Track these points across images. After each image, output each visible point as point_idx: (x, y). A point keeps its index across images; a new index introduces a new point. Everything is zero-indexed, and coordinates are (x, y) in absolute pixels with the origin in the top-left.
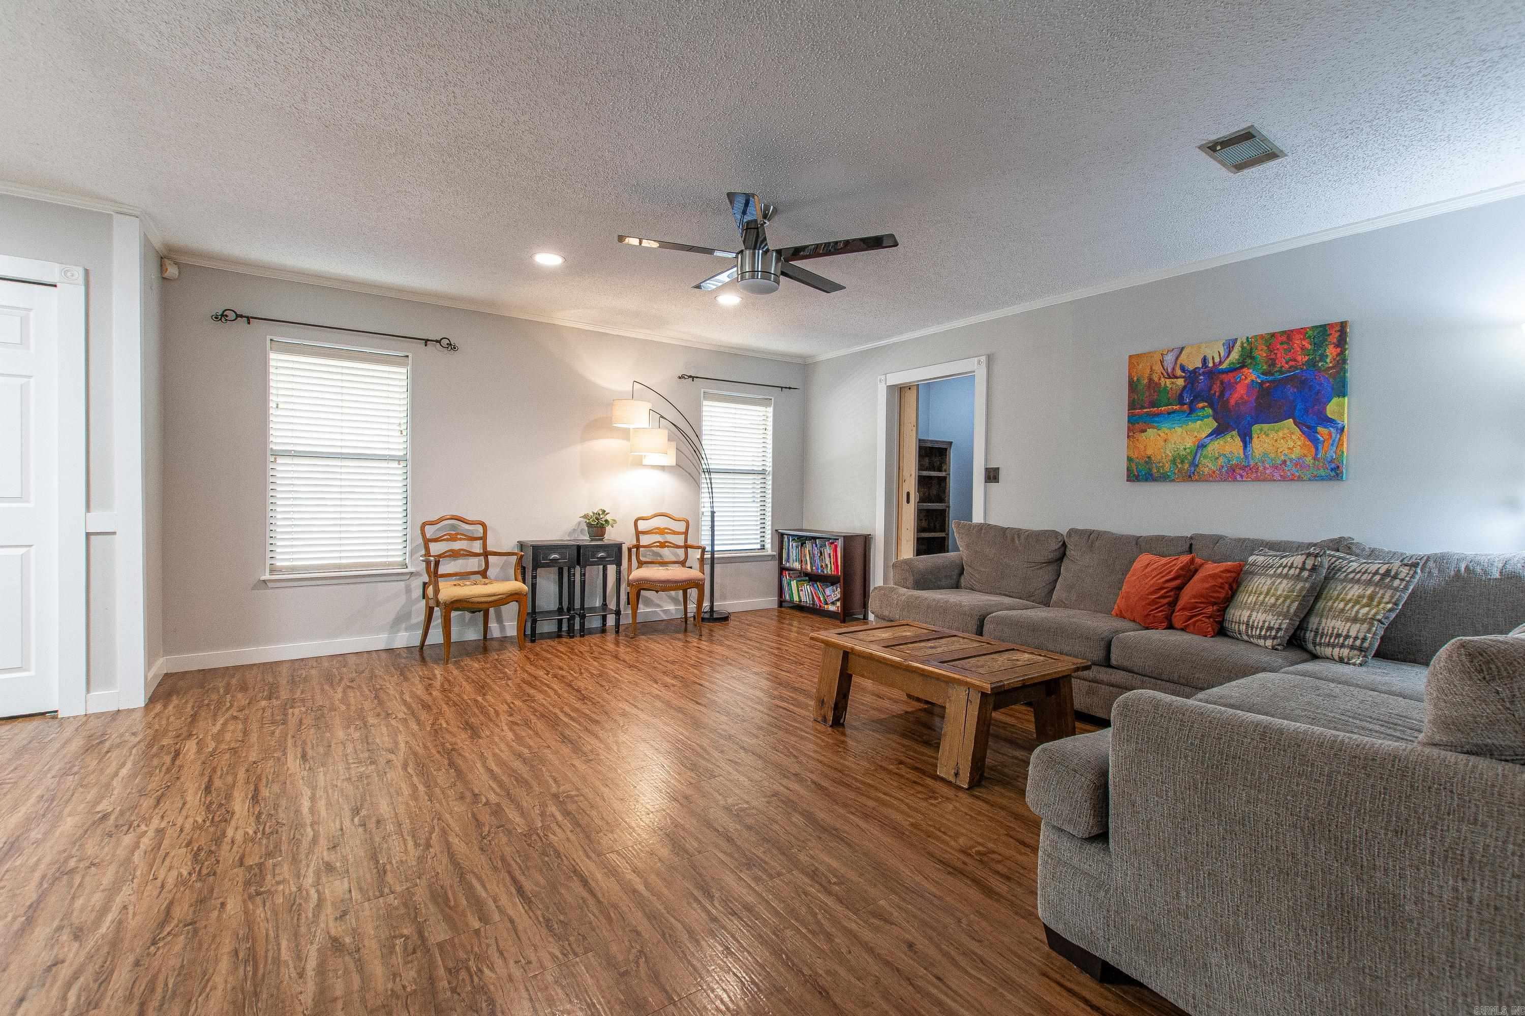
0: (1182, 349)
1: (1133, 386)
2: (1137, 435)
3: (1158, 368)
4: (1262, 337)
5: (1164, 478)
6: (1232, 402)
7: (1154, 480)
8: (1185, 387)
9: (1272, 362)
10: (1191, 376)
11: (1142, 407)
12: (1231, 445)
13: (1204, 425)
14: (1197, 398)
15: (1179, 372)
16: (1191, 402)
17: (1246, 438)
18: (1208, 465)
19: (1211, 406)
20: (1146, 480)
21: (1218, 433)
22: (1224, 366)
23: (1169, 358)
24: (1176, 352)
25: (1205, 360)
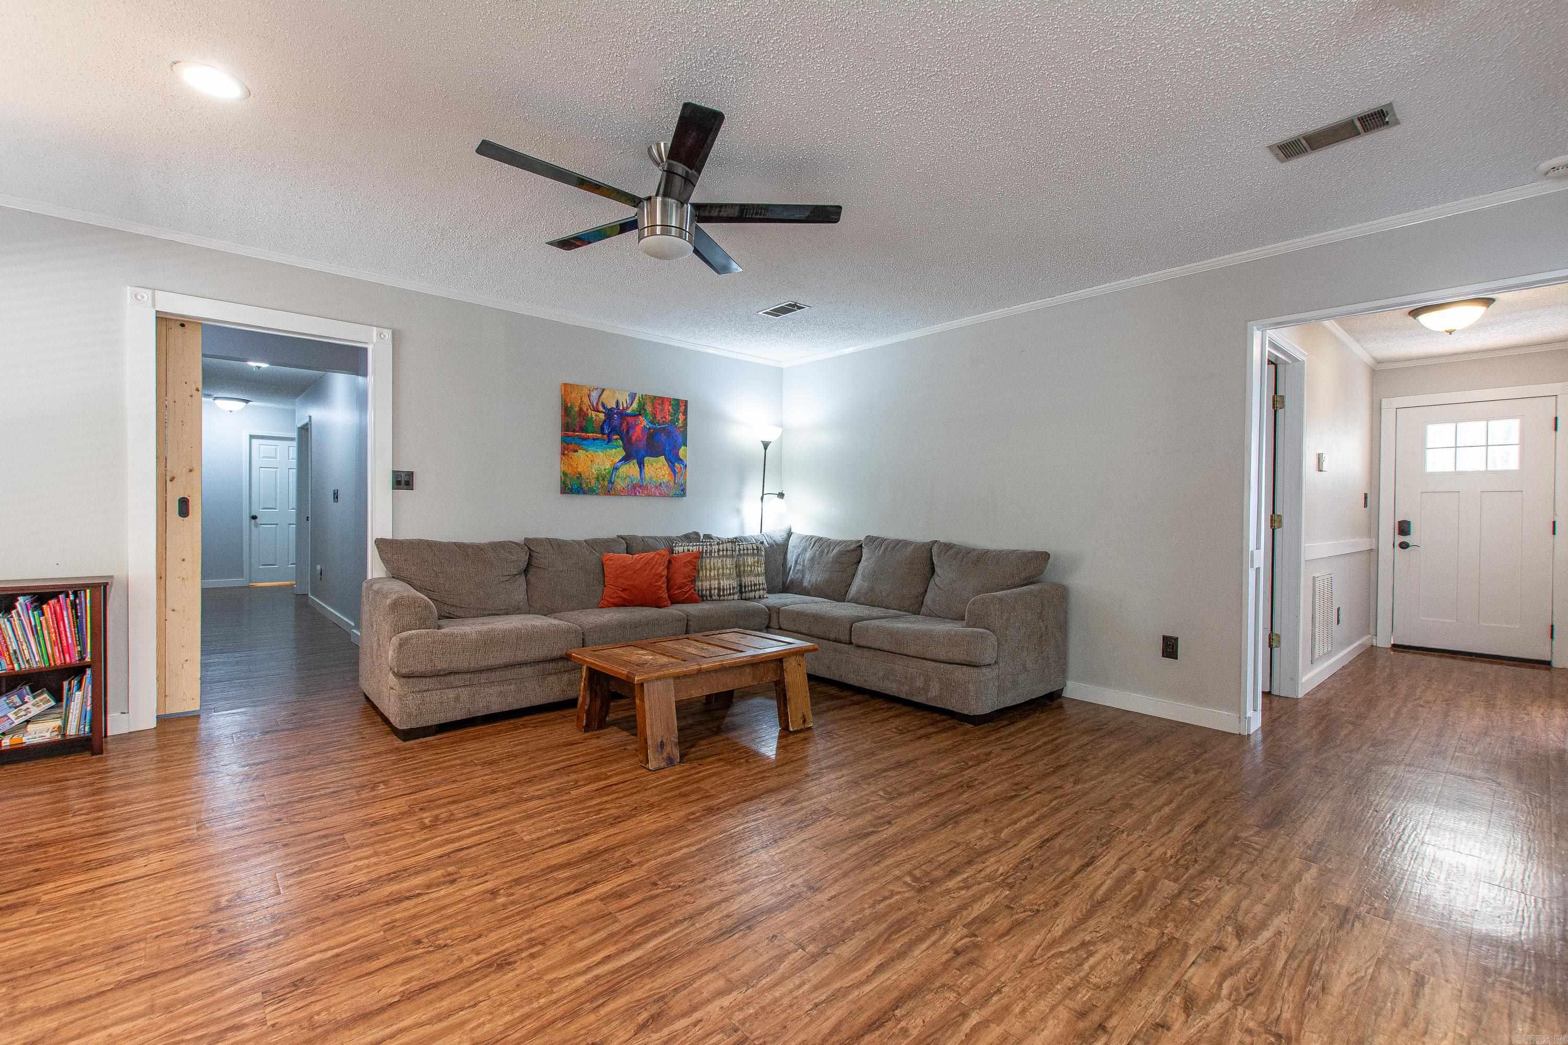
0: (603, 390)
1: (566, 410)
2: (571, 454)
3: (586, 400)
4: (650, 397)
5: (591, 492)
6: (634, 438)
7: (584, 493)
8: (605, 421)
9: (654, 415)
10: (609, 413)
11: (574, 431)
12: (631, 469)
13: (618, 453)
14: (613, 430)
15: (601, 408)
16: (609, 433)
17: (641, 464)
18: (620, 484)
19: (622, 439)
20: (578, 493)
21: (626, 459)
22: (629, 411)
23: (595, 394)
24: (600, 391)
25: (617, 402)
